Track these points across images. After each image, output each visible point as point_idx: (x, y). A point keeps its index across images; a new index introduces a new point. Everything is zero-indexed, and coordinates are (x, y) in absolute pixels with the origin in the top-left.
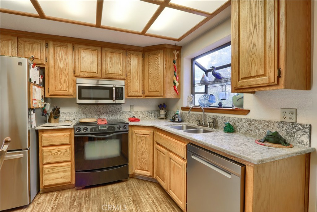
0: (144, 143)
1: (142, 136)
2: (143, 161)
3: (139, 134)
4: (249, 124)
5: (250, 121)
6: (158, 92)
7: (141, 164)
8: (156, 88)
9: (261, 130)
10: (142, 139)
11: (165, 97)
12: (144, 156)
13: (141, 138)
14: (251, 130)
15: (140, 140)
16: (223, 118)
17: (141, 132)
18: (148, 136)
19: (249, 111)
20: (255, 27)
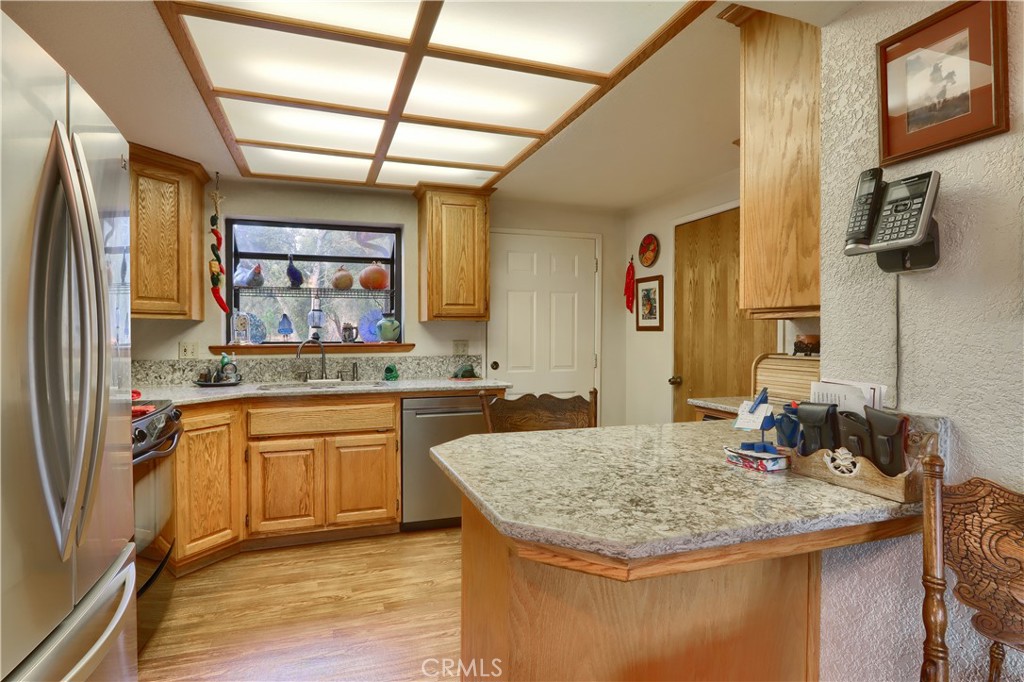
0: (215, 452)
1: (208, 434)
2: (210, 508)
3: (197, 430)
4: (418, 364)
5: (419, 361)
6: (173, 299)
7: (205, 518)
8: (166, 287)
9: (435, 369)
10: (208, 441)
11: (190, 316)
12: (214, 490)
13: (204, 440)
14: (421, 372)
15: (202, 447)
16: (368, 360)
17: (204, 421)
18: (224, 428)
19: (414, 345)
20: (464, 249)
